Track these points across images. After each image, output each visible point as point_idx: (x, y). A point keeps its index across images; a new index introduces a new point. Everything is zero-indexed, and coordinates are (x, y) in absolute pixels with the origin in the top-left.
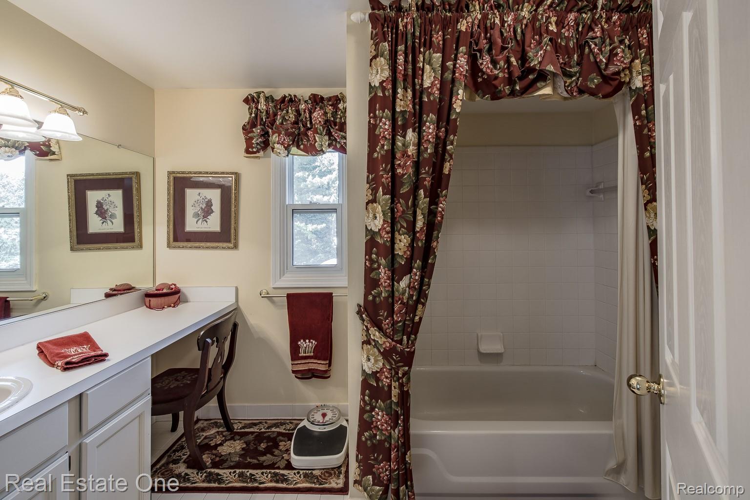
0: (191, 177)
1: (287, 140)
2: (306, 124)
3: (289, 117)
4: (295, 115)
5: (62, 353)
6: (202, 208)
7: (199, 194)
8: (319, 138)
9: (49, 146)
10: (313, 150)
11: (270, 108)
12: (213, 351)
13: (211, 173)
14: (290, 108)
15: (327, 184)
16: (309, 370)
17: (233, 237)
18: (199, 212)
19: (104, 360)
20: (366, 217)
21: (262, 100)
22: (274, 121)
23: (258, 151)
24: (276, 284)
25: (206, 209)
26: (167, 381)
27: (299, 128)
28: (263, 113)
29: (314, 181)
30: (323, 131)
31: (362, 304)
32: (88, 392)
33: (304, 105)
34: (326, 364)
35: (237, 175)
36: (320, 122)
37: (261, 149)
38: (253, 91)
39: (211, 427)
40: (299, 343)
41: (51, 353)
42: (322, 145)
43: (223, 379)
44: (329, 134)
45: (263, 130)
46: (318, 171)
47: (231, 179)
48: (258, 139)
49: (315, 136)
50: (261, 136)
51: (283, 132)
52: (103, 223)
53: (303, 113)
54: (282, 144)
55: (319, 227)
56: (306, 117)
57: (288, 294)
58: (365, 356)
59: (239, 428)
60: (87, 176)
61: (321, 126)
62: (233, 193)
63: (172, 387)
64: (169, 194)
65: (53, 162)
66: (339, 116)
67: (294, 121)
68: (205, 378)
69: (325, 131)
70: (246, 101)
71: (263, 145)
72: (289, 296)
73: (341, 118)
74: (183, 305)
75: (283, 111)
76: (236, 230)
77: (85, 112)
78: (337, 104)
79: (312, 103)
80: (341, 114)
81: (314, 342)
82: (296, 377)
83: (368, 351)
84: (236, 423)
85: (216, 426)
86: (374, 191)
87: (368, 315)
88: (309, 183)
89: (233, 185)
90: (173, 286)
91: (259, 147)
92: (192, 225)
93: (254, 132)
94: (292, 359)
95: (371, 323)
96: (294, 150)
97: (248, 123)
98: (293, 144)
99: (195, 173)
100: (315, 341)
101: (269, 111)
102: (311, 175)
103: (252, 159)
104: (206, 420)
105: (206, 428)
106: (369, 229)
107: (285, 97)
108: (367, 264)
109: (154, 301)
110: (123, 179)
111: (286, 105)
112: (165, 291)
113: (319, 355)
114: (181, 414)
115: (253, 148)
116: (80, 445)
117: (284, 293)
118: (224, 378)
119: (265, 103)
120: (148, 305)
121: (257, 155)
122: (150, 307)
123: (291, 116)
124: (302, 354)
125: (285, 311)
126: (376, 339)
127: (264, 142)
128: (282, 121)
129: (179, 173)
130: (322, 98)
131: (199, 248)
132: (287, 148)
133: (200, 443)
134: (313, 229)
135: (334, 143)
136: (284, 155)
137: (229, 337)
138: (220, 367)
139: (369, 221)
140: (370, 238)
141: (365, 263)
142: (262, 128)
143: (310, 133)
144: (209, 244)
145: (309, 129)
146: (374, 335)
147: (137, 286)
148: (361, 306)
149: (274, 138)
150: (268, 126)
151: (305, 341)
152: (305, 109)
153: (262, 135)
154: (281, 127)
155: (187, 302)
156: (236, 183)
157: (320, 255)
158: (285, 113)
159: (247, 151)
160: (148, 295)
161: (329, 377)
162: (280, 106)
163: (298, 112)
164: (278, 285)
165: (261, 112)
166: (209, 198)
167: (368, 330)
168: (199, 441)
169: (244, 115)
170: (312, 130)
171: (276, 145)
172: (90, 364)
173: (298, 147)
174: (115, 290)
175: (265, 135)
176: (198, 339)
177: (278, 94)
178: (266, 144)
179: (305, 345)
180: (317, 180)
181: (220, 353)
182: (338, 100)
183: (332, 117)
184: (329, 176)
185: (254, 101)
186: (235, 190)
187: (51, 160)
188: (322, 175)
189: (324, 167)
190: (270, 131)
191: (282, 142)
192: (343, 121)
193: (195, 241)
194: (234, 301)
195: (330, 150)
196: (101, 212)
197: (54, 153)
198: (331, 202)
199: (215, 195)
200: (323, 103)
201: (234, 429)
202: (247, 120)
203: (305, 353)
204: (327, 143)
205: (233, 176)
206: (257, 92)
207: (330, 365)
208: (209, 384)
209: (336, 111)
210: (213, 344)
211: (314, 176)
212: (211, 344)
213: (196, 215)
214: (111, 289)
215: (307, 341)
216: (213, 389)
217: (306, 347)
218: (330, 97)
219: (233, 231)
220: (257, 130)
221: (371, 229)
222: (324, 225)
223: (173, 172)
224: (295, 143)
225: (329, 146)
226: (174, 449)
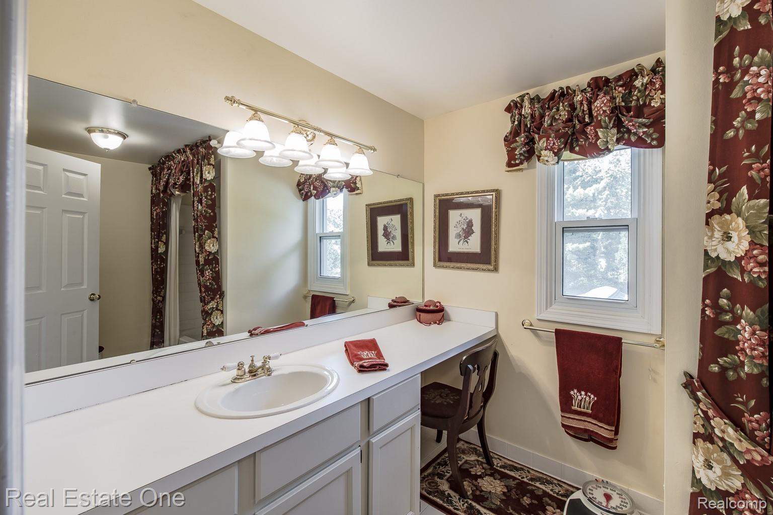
0: (453, 199)
1: (558, 144)
2: (584, 118)
3: (560, 115)
4: (568, 111)
5: (359, 355)
6: (463, 229)
7: (461, 214)
8: (603, 132)
9: (355, 183)
10: (593, 150)
11: (535, 111)
12: (475, 378)
13: (472, 193)
14: (561, 104)
15: (592, 195)
16: (586, 431)
17: (493, 259)
18: (461, 233)
19: (385, 370)
20: (706, 238)
21: (526, 103)
22: (541, 124)
23: (521, 163)
24: (541, 315)
25: (467, 230)
26: (433, 395)
27: (574, 126)
28: (527, 118)
29: (575, 193)
30: (610, 123)
31: (695, 372)
32: (374, 398)
33: (580, 96)
34: (612, 431)
35: (498, 193)
36: (605, 111)
37: (525, 159)
38: (515, 97)
39: (471, 453)
40: (572, 393)
41: (352, 353)
42: (607, 142)
43: (482, 409)
44: (619, 124)
45: (527, 137)
46: (579, 182)
47: (491, 197)
48: (521, 149)
49: (596, 132)
50: (525, 145)
51: (553, 135)
52: (387, 243)
53: (578, 106)
54: (551, 149)
55: (581, 246)
56: (583, 111)
57: (556, 330)
58: (702, 459)
59: (499, 465)
60: (378, 204)
61: (607, 116)
62: (494, 212)
63: (437, 402)
64: (435, 216)
65: (358, 196)
66: (635, 98)
67: (566, 119)
68: (466, 406)
69: (612, 122)
70: (509, 109)
71: (526, 155)
72: (558, 332)
73: (638, 100)
74: (446, 323)
75: (552, 109)
76: (496, 252)
77: (375, 150)
78: (632, 81)
79: (592, 90)
80: (639, 94)
81: (592, 396)
82: (566, 431)
83: (707, 452)
84: (496, 458)
85: (476, 453)
86: (725, 195)
87: (708, 394)
88: (569, 196)
89: (494, 204)
90: (438, 304)
91: (522, 157)
92: (455, 245)
93: (517, 142)
94: (562, 410)
95: (715, 410)
96: (566, 154)
97: (511, 133)
98: (565, 147)
99: (457, 194)
100: (595, 396)
101: (535, 115)
102: (572, 187)
103: (515, 173)
104: (467, 442)
105: (466, 452)
106: (714, 255)
107: (555, 92)
108: (707, 313)
109: (423, 315)
110: (401, 205)
111: (556, 101)
112: (432, 308)
113: (601, 415)
114: (445, 433)
115: (516, 159)
116: (369, 442)
117: (553, 327)
118: (484, 407)
119: (530, 106)
120: (419, 320)
121: (521, 167)
122: (420, 321)
123: (562, 113)
124: (575, 408)
125: (554, 349)
126: (726, 438)
127: (528, 151)
128: (552, 122)
129: (443, 195)
130: (607, 80)
131: (460, 268)
132: (558, 154)
133: (461, 466)
134: (573, 249)
135: (626, 136)
136: (552, 163)
137: (490, 366)
138: (481, 395)
139: (714, 243)
140: (715, 272)
141: (703, 311)
142: (526, 135)
143: (589, 129)
144: (469, 265)
145: (588, 124)
146: (723, 431)
147: (411, 300)
148: (691, 377)
149: (542, 143)
150: (533, 132)
151: (579, 391)
152: (582, 101)
153: (527, 144)
154: (550, 129)
155: (450, 321)
156: (496, 201)
157: (582, 278)
158: (555, 112)
159: (509, 165)
160: (419, 310)
161: (615, 448)
162: (549, 105)
163: (573, 107)
164: (544, 316)
165: (525, 117)
166: (469, 218)
167: (707, 418)
168: (460, 463)
169: (505, 125)
170: (593, 124)
171: (543, 153)
172: (376, 370)
173: (572, 150)
174: (395, 302)
175: (531, 142)
176: (461, 364)
177: (545, 91)
178: (530, 154)
179: (580, 398)
180: (580, 192)
181: (481, 382)
182: (634, 75)
183: (623, 101)
184: (595, 186)
185: (517, 107)
186: (496, 208)
187: (356, 194)
188: (585, 185)
189: (587, 177)
190: (536, 136)
191: (551, 147)
192: (641, 103)
193: (457, 261)
194: (494, 326)
195: (620, 146)
196: (387, 235)
197: (358, 189)
198: (597, 216)
199: (475, 215)
200: (608, 86)
201: (494, 465)
202: (509, 130)
203: (580, 407)
204: (615, 139)
205: (494, 193)
206: (521, 96)
207: (616, 432)
208: (470, 411)
209: (630, 92)
210: (474, 372)
211: (575, 188)
212: (472, 371)
213: (458, 236)
214: (393, 300)
215: (583, 393)
216: (473, 417)
217: (581, 400)
218: (619, 76)
219: (493, 252)
220: (521, 139)
221: (718, 257)
222: (588, 244)
223: (439, 195)
224: (567, 146)
225: (618, 141)
226: (439, 461)
